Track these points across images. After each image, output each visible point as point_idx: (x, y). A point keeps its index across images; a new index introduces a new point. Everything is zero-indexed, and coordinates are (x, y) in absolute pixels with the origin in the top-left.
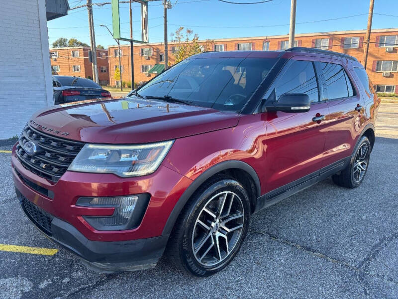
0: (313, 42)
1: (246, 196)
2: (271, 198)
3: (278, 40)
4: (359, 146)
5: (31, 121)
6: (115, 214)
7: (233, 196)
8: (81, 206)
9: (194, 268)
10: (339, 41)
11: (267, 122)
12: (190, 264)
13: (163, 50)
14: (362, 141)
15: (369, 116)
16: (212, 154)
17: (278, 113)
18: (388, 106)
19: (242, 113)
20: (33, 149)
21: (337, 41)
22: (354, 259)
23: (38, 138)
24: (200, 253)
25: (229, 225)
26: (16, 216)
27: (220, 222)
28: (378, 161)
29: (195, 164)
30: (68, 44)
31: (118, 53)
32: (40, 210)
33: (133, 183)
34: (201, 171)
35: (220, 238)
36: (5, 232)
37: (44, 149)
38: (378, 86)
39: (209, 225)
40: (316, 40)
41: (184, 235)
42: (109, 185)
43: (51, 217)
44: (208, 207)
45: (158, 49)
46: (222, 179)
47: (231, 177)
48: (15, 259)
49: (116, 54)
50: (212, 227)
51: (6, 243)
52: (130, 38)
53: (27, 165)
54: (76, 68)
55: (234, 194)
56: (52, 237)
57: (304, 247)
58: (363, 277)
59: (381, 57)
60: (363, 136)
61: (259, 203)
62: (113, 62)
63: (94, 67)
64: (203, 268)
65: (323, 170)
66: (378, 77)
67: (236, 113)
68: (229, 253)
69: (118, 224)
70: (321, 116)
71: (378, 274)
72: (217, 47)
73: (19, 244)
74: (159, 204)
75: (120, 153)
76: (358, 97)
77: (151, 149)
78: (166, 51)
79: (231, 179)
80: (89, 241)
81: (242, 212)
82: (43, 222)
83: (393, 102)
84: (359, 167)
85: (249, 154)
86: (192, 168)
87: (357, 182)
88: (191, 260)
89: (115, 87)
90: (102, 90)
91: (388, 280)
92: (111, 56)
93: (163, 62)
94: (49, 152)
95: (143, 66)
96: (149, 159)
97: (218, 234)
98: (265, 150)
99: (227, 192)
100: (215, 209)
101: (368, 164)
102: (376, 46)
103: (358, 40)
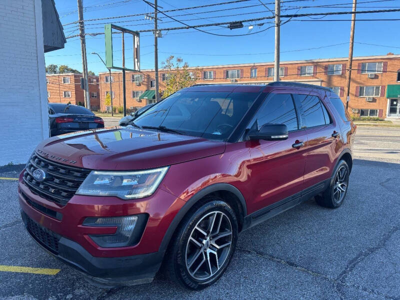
0: (298, 69)
1: (234, 216)
2: (256, 217)
3: (265, 67)
4: (338, 169)
5: (39, 151)
6: (117, 233)
7: (222, 216)
8: (87, 225)
9: (188, 281)
10: (323, 68)
11: (251, 149)
12: (184, 278)
13: (153, 76)
14: (341, 164)
15: (345, 141)
16: (203, 178)
17: (260, 141)
18: (372, 129)
19: (228, 142)
20: (42, 176)
21: (321, 69)
22: (332, 271)
23: (46, 166)
24: (193, 268)
25: (219, 242)
26: (17, 240)
27: (211, 240)
28: (359, 183)
29: (187, 188)
30: (58, 70)
31: (109, 79)
32: (47, 231)
33: (132, 205)
34: (193, 194)
35: (211, 254)
36: (8, 255)
37: (52, 175)
38: (362, 110)
39: (201, 242)
40: (301, 67)
41: (178, 250)
42: (111, 206)
43: (58, 236)
44: (199, 226)
45: (148, 75)
46: (212, 200)
47: (220, 199)
48: (20, 278)
49: (107, 81)
50: (203, 244)
51: (10, 265)
52: (122, 67)
53: (35, 190)
54: (67, 94)
55: (223, 214)
56: (59, 256)
57: (288, 262)
58: (339, 288)
59: (363, 82)
60: (341, 160)
61: (245, 221)
62: (104, 88)
63: (86, 94)
64: (196, 282)
65: (305, 191)
66: (361, 102)
67: (223, 141)
68: (219, 269)
69: (120, 241)
70: (301, 142)
71: (354, 285)
72: (206, 74)
73: (22, 265)
74: (156, 224)
75: (122, 178)
76: (335, 125)
77: (149, 174)
78: (157, 78)
79: (220, 200)
80: (94, 258)
81: (231, 231)
82: (49, 243)
83: (376, 126)
84: (339, 188)
85: (236, 178)
86: (185, 191)
87: (338, 202)
88: (184, 274)
89: (106, 112)
90: (94, 117)
91: (363, 289)
92: (102, 82)
93: (154, 88)
94: (57, 178)
95: (134, 92)
96: (147, 183)
97: (209, 251)
98: (250, 175)
99: (216, 212)
100: (206, 228)
101: (347, 186)
102: (358, 73)
103: (341, 67)
